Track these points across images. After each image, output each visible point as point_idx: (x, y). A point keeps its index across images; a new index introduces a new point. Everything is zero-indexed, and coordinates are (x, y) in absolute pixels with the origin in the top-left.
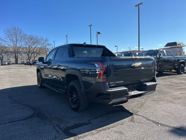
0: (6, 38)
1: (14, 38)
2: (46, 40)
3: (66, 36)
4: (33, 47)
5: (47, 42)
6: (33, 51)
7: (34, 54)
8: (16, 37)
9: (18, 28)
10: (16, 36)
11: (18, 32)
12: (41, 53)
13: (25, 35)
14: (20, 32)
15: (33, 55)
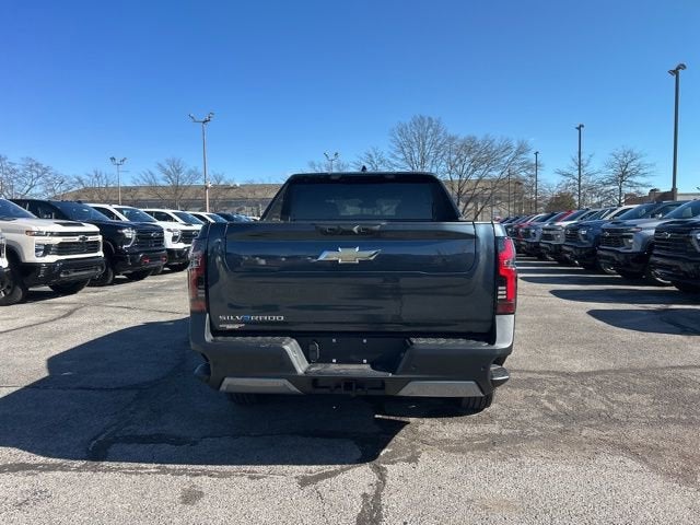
0: (393, 156)
1: (416, 155)
2: (522, 150)
3: (579, 129)
4: (474, 178)
5: (522, 156)
6: (470, 192)
7: (476, 205)
8: (424, 148)
9: (430, 119)
10: (424, 144)
11: (431, 130)
12: (500, 199)
13: (452, 139)
14: (436, 132)
15: (470, 206)
